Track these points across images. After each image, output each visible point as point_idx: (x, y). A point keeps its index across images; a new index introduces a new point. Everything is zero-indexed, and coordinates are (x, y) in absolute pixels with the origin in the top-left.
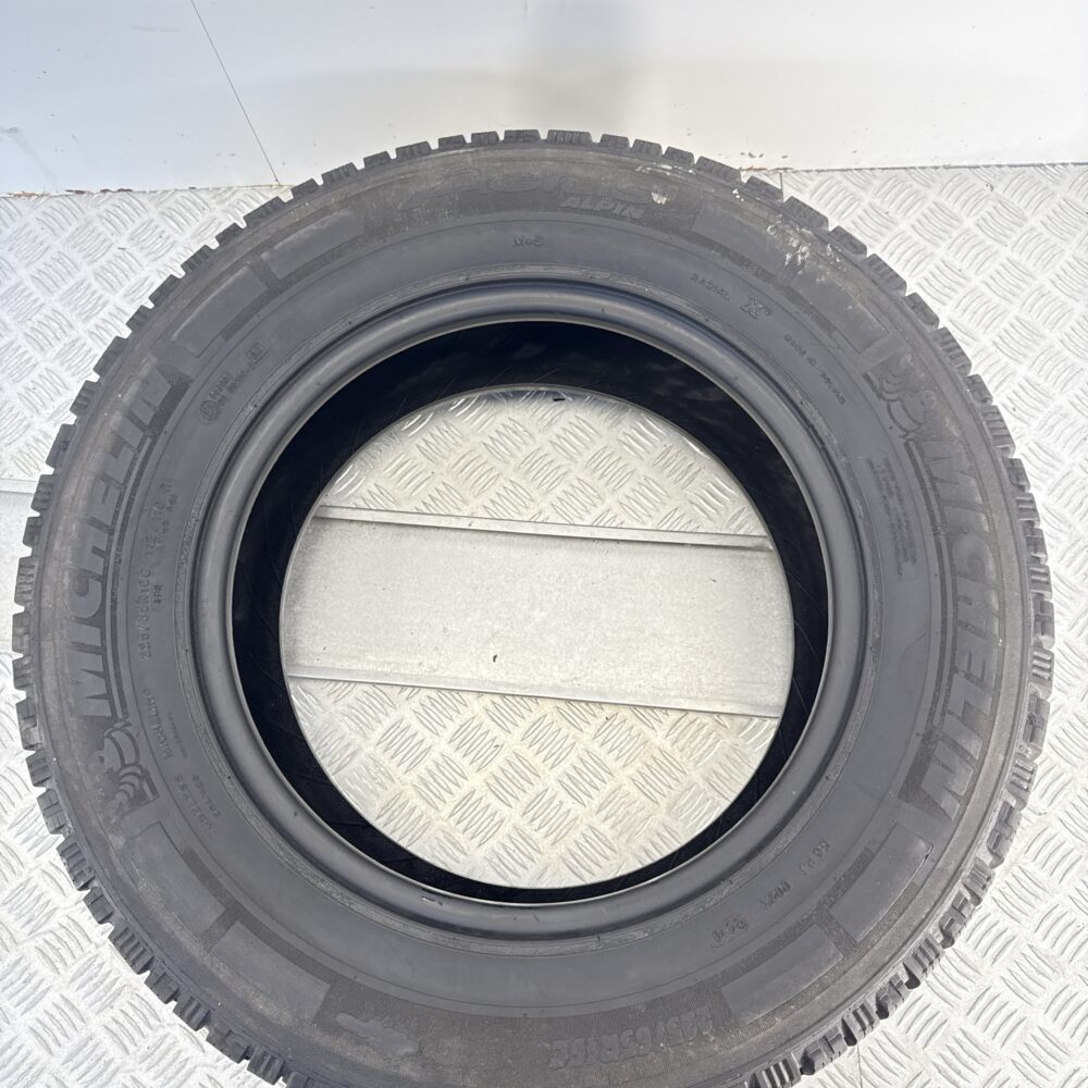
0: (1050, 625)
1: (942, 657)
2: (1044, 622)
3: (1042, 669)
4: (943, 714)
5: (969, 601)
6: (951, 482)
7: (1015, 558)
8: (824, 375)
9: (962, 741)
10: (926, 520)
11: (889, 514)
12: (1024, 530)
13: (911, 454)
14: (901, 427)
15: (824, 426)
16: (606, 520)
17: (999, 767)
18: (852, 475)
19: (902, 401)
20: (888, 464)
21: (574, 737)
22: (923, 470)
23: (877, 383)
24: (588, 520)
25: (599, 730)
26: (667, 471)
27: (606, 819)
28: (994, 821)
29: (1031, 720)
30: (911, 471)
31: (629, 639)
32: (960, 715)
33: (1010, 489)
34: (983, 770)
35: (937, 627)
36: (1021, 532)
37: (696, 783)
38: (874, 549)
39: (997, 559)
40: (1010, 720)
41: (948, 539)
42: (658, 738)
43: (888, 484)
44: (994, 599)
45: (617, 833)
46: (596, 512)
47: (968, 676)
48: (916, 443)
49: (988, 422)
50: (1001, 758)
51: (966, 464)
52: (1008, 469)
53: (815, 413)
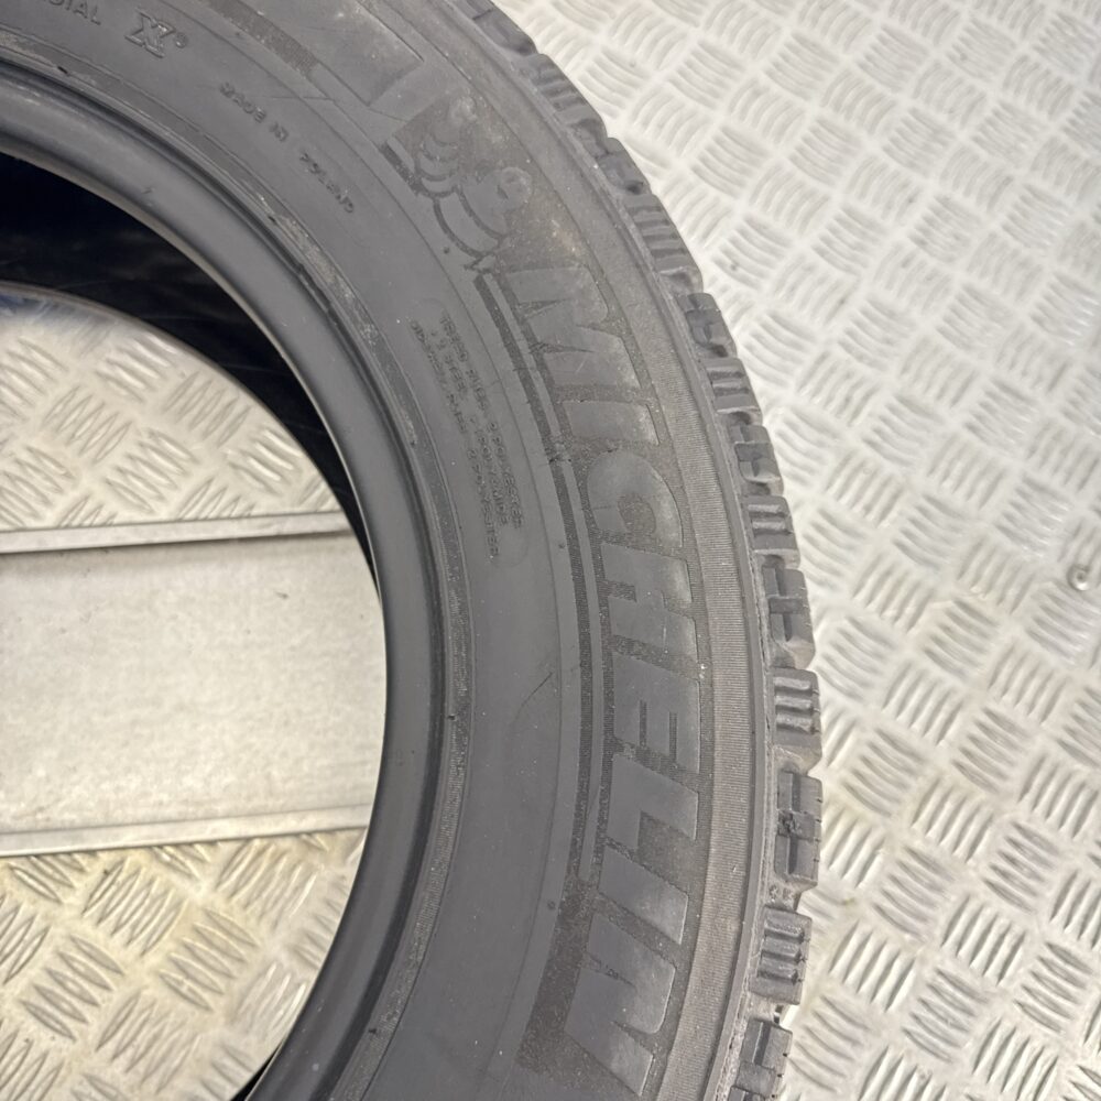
0: (800, 617)
1: (587, 719)
2: (790, 615)
3: (795, 711)
4: (599, 851)
5: (629, 591)
6: (573, 349)
7: (714, 488)
8: (306, 159)
9: (646, 908)
10: (533, 435)
11: (463, 430)
12: (729, 432)
13: (490, 302)
14: (465, 249)
15: (323, 265)
16: (82, 514)
17: (729, 949)
18: (387, 359)
19: (461, 194)
20: (449, 327)
21: (46, 917)
22: (517, 332)
23: (410, 164)
24: (50, 517)
25: (91, 896)
26: (187, 418)
27: (115, 1056)
28: (733, 1067)
29: (787, 828)
30: (492, 334)
31: (134, 723)
32: (636, 848)
33: (692, 352)
34: (696, 968)
35: (571, 656)
36: (722, 437)
37: (276, 960)
38: (443, 506)
39: (678, 495)
40: (742, 838)
41: (577, 468)
42: (200, 890)
43: (453, 369)
44: (680, 582)
45: (138, 1079)
46: (62, 503)
47: (644, 757)
48: (498, 277)
49: (640, 226)
50: (732, 927)
51: (599, 309)
52: (687, 315)
53: (303, 240)
